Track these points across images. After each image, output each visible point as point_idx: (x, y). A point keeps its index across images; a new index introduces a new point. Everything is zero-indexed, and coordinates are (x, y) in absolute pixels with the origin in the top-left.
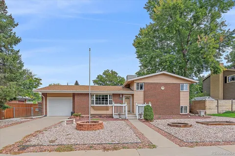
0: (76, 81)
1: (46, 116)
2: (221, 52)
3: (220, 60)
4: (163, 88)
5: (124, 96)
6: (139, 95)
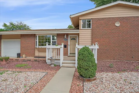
5: (69, 36)
6: (85, 34)
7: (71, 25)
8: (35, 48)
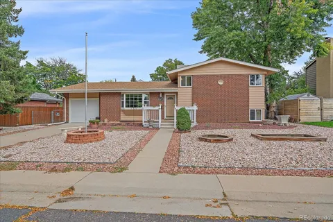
0: (133, 77)
1: (67, 122)
2: (325, 21)
3: (324, 33)
4: (221, 83)
5: (165, 95)
6: (185, 93)
7: (162, 66)
8: (120, 110)
